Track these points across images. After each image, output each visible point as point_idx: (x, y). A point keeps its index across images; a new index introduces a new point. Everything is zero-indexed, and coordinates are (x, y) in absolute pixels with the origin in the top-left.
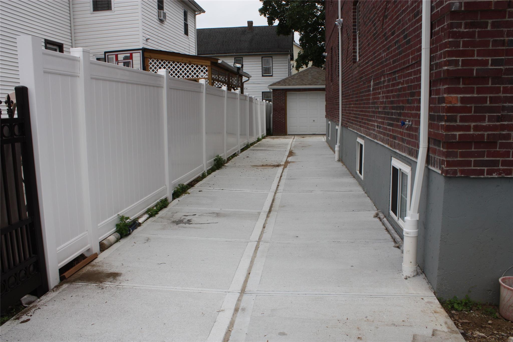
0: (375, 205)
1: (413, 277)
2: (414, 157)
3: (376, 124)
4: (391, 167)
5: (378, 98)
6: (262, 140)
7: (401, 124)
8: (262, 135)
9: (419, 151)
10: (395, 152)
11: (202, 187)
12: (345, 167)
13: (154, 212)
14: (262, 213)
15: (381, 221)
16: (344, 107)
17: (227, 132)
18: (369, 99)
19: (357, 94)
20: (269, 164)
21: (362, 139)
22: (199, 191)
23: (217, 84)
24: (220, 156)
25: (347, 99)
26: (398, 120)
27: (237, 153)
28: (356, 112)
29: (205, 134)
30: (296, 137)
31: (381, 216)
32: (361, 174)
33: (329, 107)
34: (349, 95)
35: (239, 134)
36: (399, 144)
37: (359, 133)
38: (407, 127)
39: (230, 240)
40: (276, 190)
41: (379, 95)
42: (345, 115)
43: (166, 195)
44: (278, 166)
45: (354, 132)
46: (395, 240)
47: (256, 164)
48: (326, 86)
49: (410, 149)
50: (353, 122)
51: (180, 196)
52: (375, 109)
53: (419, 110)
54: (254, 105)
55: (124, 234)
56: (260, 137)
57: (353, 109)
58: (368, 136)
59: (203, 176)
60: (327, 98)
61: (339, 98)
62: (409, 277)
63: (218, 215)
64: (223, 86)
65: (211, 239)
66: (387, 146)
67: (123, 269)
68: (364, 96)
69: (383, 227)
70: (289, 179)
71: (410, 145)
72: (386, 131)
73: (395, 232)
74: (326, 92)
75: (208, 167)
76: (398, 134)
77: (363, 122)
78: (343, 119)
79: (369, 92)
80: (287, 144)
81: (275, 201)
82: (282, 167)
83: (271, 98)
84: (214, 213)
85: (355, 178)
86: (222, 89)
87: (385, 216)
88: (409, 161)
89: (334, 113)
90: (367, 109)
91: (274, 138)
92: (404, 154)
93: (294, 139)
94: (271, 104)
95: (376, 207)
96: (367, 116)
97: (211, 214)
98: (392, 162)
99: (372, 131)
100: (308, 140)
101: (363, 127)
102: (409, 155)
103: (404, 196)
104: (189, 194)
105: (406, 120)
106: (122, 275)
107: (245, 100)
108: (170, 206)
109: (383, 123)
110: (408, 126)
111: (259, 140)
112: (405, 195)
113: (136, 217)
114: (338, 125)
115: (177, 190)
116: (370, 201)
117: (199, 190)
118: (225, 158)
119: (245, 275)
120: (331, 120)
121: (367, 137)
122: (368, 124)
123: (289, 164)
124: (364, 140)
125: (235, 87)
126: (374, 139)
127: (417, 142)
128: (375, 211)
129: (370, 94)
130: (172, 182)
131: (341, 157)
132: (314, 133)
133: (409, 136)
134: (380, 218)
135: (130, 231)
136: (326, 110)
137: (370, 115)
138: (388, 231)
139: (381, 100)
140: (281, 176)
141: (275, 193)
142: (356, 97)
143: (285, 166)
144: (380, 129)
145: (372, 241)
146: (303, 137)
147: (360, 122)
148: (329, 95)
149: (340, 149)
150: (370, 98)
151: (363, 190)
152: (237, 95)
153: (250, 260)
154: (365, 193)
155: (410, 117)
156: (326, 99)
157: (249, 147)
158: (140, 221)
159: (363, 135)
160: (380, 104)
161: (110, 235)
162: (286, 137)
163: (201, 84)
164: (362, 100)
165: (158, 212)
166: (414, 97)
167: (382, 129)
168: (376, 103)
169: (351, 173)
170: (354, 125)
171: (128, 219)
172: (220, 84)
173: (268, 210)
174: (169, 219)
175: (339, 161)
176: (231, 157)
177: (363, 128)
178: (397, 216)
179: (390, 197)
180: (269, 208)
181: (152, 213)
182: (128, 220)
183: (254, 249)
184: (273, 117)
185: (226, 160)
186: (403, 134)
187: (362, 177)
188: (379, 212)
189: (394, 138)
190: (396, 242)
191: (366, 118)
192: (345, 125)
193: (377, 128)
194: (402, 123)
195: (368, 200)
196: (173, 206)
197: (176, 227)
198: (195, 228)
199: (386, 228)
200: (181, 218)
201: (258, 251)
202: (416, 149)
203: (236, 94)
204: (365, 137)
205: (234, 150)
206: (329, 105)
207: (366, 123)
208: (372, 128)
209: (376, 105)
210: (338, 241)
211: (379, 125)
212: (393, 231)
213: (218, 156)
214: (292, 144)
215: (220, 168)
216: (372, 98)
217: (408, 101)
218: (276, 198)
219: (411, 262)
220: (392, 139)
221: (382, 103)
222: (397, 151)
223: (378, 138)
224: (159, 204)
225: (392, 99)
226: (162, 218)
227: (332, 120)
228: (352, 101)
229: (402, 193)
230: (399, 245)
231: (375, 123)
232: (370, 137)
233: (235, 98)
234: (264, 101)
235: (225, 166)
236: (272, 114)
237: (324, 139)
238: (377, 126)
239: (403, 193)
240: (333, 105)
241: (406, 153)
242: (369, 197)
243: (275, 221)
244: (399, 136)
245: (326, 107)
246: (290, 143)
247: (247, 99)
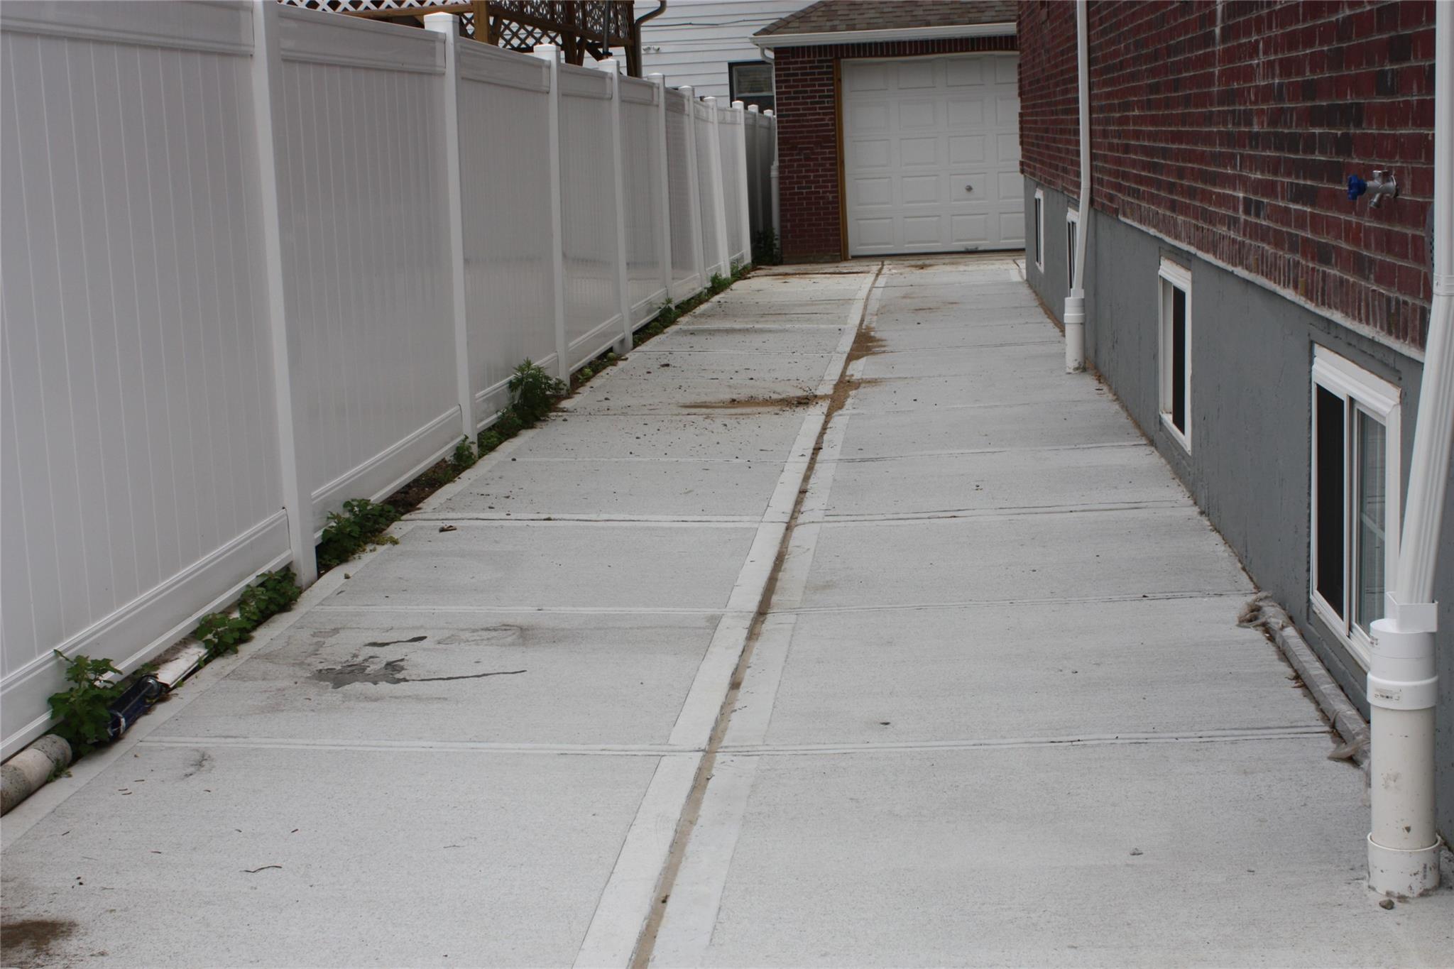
0: (1244, 569)
1: (1422, 895)
2: (1413, 340)
3: (1241, 195)
4: (1310, 392)
5: (1249, 74)
6: (734, 286)
7: (1347, 188)
8: (732, 263)
9: (1430, 311)
10: (1329, 322)
11: (453, 510)
12: (1111, 396)
13: (232, 630)
14: (725, 622)
15: (1271, 639)
16: (1099, 121)
17: (564, 255)
18: (1208, 80)
19: (1155, 56)
20: (761, 393)
21: (1183, 266)
22: (442, 530)
23: (515, 34)
24: (536, 364)
25: (1112, 82)
26: (1334, 172)
27: (617, 348)
28: (1151, 144)
29: (461, 262)
30: (890, 268)
31: (1274, 617)
32: (1182, 428)
33: (1035, 122)
34: (1121, 62)
35: (622, 258)
36: (1342, 282)
37: (1168, 239)
38: (1378, 205)
39: (579, 748)
40: (794, 511)
41: (1251, 58)
42: (1105, 156)
43: (287, 553)
44: (804, 401)
45: (1148, 234)
46: (1339, 727)
47: (703, 399)
48: (1019, 24)
49: (1393, 303)
50: (1142, 188)
51: (353, 553)
52: (1234, 124)
53: (1430, 122)
54: (689, 124)
55: (90, 742)
56: (726, 273)
57: (1137, 128)
58: (1207, 251)
59: (461, 461)
60: (1026, 82)
61: (1076, 79)
62: (1402, 898)
63: (524, 635)
64: (545, 40)
65: (493, 745)
66: (1289, 294)
67: (81, 904)
68: (1187, 64)
69: (1283, 668)
70: (853, 461)
71: (1390, 284)
72: (1283, 224)
73: (1339, 692)
74: (1022, 51)
75: (481, 420)
76: (1338, 237)
77: (1182, 185)
78: (1096, 175)
79: (1207, 46)
80: (848, 301)
81: (786, 565)
82: (823, 407)
83: (771, 89)
84: (506, 627)
85: (1156, 447)
86: (535, 54)
87: (1291, 618)
88: (1390, 360)
89: (1059, 150)
90: (1198, 124)
91: (786, 274)
92: (1366, 330)
93: (877, 275)
94: (769, 118)
95: (1251, 578)
96: (1201, 157)
97: (494, 634)
98: (1314, 367)
99: (1225, 229)
100: (944, 276)
101: (1184, 210)
102: (1390, 333)
103: (1374, 521)
104: (395, 542)
105: (1372, 168)
106: (74, 930)
107: (649, 103)
108: (306, 604)
109: (1269, 189)
110: (1380, 199)
111: (717, 286)
112: (1378, 520)
113: (147, 660)
114: (1076, 205)
115: (340, 530)
116: (1221, 550)
117: (441, 524)
118: (563, 374)
119: (646, 909)
120: (1046, 184)
121: (1200, 254)
122: (1206, 196)
123: (852, 393)
124: (1188, 269)
125: (601, 45)
126: (1235, 265)
127: (1423, 269)
128: (1245, 595)
129: (1214, 52)
130: (314, 493)
131: (1091, 353)
132: (971, 245)
133: (1388, 242)
134: (1266, 628)
135: (117, 723)
136: (1021, 136)
137: (1213, 155)
138: (1304, 686)
139: (1262, 83)
140: (817, 449)
141: (789, 528)
142: (1153, 72)
143: (837, 402)
144: (1258, 215)
145: (1228, 732)
146: (922, 267)
147: (1171, 188)
148: (1033, 67)
149: (1085, 317)
150: (1213, 74)
151: (1191, 502)
152: (608, 81)
153: (669, 835)
154: (1202, 513)
155: (1391, 156)
156: (1021, 88)
157: (673, 322)
158: (167, 675)
159: (1184, 246)
160: (1256, 102)
161: (23, 749)
162: (843, 267)
163: (434, 36)
164: (1176, 84)
165: (249, 631)
166: (1407, 59)
167: (1269, 217)
168: (1237, 96)
169: (1138, 425)
170: (1144, 204)
171: (105, 671)
172: (530, 34)
173: (753, 605)
174: (301, 664)
175: (1083, 368)
176: (587, 371)
177: (1186, 215)
178: (1341, 616)
179: (1309, 527)
180: (758, 598)
181: (220, 639)
182: (108, 676)
183: (687, 785)
184: (782, 179)
185: (567, 382)
186: (1362, 235)
187: (1186, 440)
188: (1261, 600)
189: (1322, 254)
190: (1341, 737)
191: (1195, 166)
192: (1106, 202)
193: (1247, 212)
194: (1350, 187)
195: (1214, 545)
196: (321, 604)
197: (332, 696)
198: (418, 698)
199: (1296, 671)
200: (355, 656)
201: (705, 796)
202: (1418, 302)
203: (602, 76)
204: (1195, 255)
205: (605, 335)
206: (1037, 114)
207: (1195, 189)
208: (1223, 211)
209: (1237, 108)
210: (1071, 738)
211: (1253, 198)
212: (1327, 687)
213: (529, 364)
214: (867, 299)
215: (539, 420)
216: (1222, 73)
217: (1379, 83)
218: (789, 549)
219: (1408, 829)
220: (1313, 259)
221: (1265, 94)
222: (1337, 317)
223: (1251, 260)
224: (254, 596)
225: (1308, 76)
226: (268, 657)
227: (1050, 183)
228: (1134, 91)
229: (1361, 510)
230: (1356, 750)
231: (1235, 189)
232: (1215, 254)
233: (602, 98)
234: (738, 104)
235: (563, 411)
236: (776, 163)
237: (1014, 271)
238: (1247, 202)
239: (1367, 507)
240: (1052, 113)
241: (1375, 326)
242: (1219, 532)
243: (787, 657)
244: (1343, 245)
245: (1021, 122)
246: (863, 294)
247: (656, 98)
